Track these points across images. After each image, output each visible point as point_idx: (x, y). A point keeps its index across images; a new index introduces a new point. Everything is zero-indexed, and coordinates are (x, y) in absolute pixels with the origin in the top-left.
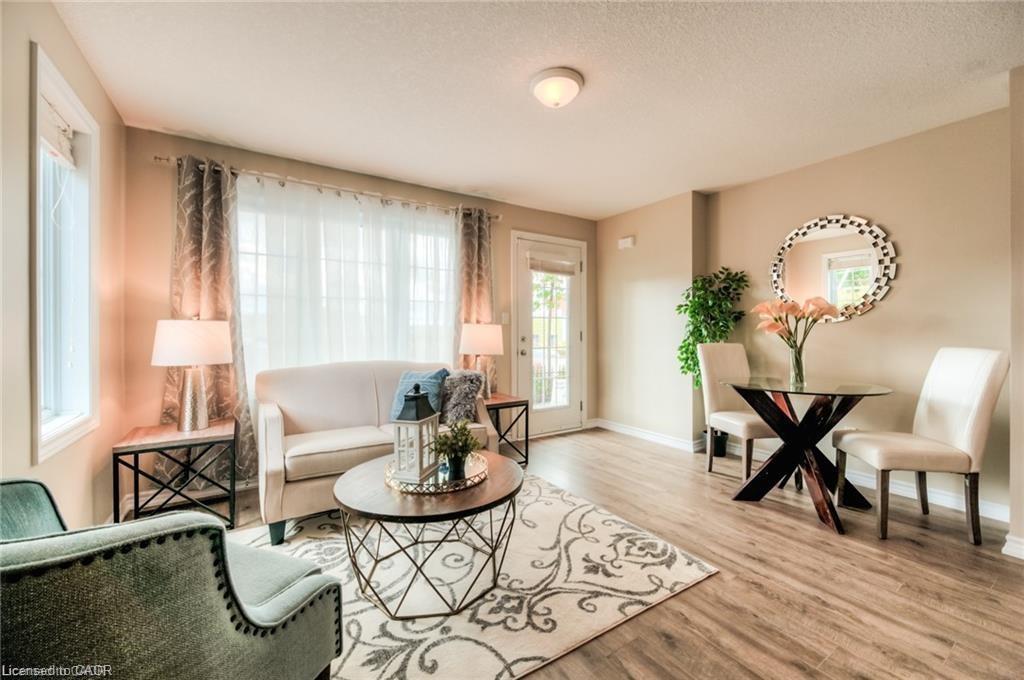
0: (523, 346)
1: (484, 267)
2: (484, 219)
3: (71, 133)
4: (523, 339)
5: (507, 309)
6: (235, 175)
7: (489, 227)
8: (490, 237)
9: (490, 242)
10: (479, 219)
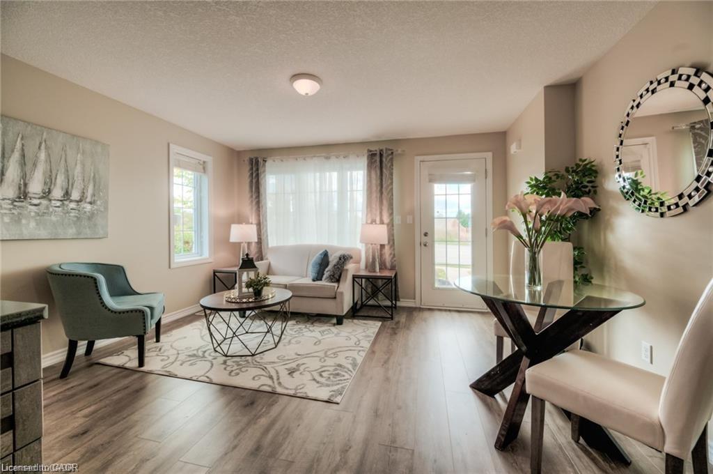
0: (425, 239)
1: (384, 186)
2: (384, 155)
3: (202, 163)
4: (426, 234)
5: (412, 212)
6: (266, 161)
7: (392, 159)
8: (392, 165)
9: (392, 169)
10: (381, 155)
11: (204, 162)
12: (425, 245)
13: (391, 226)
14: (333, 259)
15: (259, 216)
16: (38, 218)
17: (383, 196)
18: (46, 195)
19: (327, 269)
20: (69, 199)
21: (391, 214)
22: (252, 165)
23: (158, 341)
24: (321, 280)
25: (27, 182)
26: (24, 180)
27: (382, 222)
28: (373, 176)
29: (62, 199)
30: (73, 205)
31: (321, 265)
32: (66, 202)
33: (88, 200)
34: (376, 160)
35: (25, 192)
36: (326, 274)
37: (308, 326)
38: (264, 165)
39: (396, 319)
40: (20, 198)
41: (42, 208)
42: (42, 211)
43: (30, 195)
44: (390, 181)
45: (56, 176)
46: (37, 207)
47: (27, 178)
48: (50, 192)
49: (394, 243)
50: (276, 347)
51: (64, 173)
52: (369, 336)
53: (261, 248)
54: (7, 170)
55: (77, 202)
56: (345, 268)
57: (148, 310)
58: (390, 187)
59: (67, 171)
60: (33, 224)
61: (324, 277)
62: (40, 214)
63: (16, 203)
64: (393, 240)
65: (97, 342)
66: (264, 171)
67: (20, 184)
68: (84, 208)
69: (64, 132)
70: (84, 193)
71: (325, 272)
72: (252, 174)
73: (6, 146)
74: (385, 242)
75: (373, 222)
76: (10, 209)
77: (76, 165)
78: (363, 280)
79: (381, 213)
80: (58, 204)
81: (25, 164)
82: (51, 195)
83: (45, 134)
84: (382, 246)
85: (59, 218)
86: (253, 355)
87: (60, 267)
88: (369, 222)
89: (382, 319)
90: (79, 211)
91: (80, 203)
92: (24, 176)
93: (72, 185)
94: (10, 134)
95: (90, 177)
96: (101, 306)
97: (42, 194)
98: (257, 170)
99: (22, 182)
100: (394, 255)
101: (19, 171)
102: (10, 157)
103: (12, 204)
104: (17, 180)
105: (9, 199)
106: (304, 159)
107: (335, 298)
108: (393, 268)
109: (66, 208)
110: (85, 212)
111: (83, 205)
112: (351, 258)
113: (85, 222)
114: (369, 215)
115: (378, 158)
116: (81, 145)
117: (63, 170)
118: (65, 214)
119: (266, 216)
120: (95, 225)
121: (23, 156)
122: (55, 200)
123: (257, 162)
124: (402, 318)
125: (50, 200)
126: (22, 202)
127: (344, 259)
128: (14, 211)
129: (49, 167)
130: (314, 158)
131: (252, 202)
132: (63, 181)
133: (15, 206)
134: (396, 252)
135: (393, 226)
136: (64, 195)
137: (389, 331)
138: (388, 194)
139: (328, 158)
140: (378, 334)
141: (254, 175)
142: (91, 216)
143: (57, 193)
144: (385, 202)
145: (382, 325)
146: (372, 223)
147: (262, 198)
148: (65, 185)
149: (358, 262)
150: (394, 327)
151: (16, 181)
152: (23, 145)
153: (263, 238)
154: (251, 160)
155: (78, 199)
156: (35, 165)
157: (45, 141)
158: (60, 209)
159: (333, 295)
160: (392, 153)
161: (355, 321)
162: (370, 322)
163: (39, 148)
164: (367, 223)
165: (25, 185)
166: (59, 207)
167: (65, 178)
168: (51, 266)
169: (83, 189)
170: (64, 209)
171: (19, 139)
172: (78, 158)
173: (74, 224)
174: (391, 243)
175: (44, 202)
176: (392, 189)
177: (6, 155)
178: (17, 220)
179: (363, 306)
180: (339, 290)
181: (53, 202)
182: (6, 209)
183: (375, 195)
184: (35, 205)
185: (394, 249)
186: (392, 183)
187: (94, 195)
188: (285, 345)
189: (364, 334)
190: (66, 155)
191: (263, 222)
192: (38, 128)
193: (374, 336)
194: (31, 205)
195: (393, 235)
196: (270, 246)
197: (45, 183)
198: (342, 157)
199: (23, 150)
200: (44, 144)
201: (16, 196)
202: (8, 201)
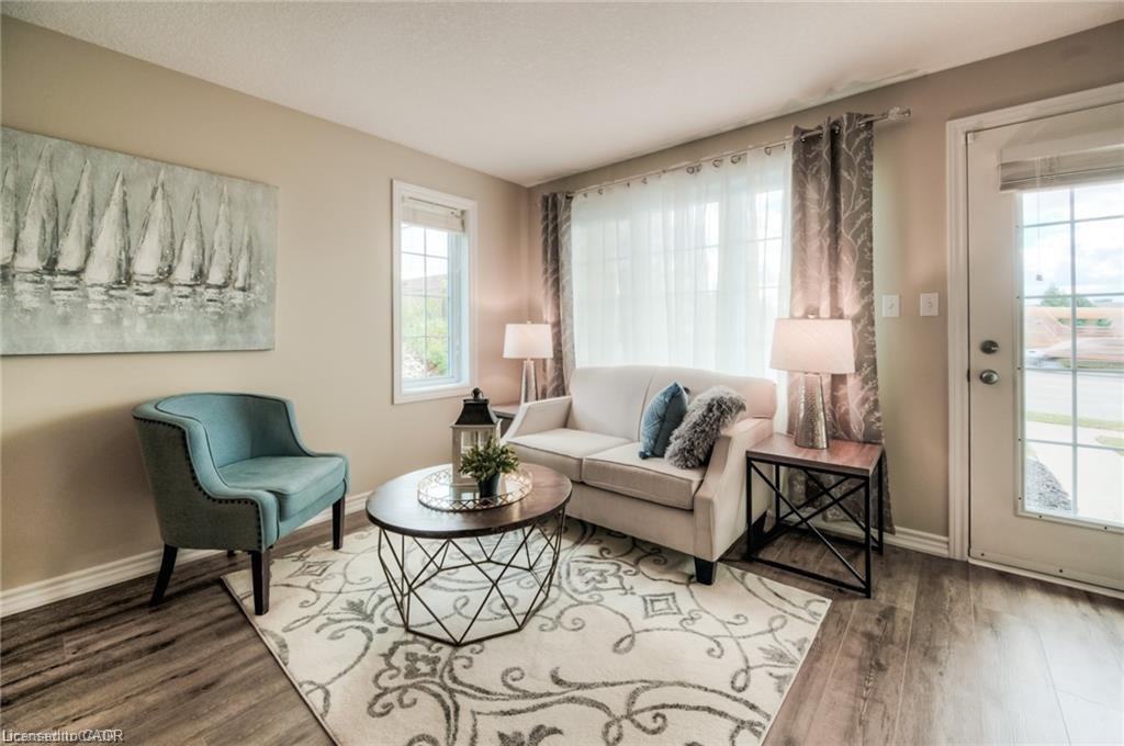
0: (984, 361)
1: (844, 217)
2: (845, 133)
3: (459, 214)
4: (989, 347)
5: (938, 285)
6: (571, 198)
7: (868, 141)
8: (871, 158)
9: (871, 168)
10: (834, 136)
11: (463, 212)
12: (987, 380)
13: (866, 321)
14: (695, 408)
15: (558, 307)
16: (150, 316)
17: (841, 243)
18: (165, 276)
19: (676, 432)
20: (205, 283)
21: (867, 291)
22: (547, 210)
23: (337, 546)
24: (662, 456)
25: (132, 255)
26: (127, 252)
27: (837, 314)
28: (812, 194)
29: (193, 283)
30: (211, 293)
31: (662, 419)
32: (198, 289)
33: (239, 284)
34: (818, 155)
35: (127, 273)
36: (675, 445)
37: (625, 567)
38: (568, 207)
39: (882, 597)
40: (120, 283)
41: (158, 299)
42: (158, 304)
43: (136, 278)
44: (861, 202)
45: (182, 245)
46: (149, 298)
47: (133, 248)
48: (170, 271)
49: (875, 371)
50: (520, 628)
51: (196, 239)
52: (782, 657)
53: (561, 370)
54: (97, 237)
55: (219, 287)
56: (723, 432)
57: (270, 500)
58: (863, 217)
59: (202, 234)
60: (141, 326)
61: (670, 450)
62: (155, 309)
63: (112, 292)
64: (874, 362)
65: (181, 551)
66: (569, 218)
67: (120, 260)
68: (231, 298)
69: (196, 169)
70: (231, 272)
71: (672, 438)
72: (546, 227)
73: (96, 196)
74: (847, 366)
75: (812, 312)
76: (103, 302)
77: (217, 223)
78: (782, 469)
79: (834, 290)
80: (187, 291)
81: (128, 226)
82: (172, 277)
83: (162, 172)
84: (838, 380)
85: (186, 317)
86: (457, 645)
87: (156, 408)
88: (799, 312)
89: (835, 587)
90: (222, 303)
91: (223, 290)
92: (127, 247)
93: (211, 259)
94: (104, 175)
95: (242, 243)
96: (191, 483)
97: (156, 276)
98: (555, 218)
99: (123, 257)
100: (876, 401)
101: (119, 237)
102: (103, 215)
103: (107, 292)
104: (114, 254)
105: (101, 285)
106: (644, 182)
107: (691, 511)
108: (871, 439)
109: (198, 299)
110: (234, 306)
111: (229, 292)
112: (741, 407)
113: (233, 323)
114: (799, 296)
115: (824, 148)
116: (225, 189)
117: (194, 233)
118: (196, 308)
119: (572, 307)
120: (251, 328)
121: (126, 212)
122: (180, 285)
123: (555, 205)
124: (904, 597)
125: (171, 286)
126: (123, 289)
127: (722, 410)
128: (109, 305)
129: (169, 230)
130: (664, 176)
131: (546, 280)
132: (193, 254)
133: (112, 296)
134: (882, 394)
135: (872, 323)
136: (196, 277)
137: (857, 646)
138: (855, 236)
139: (693, 170)
140: (817, 651)
141: (550, 228)
142: (245, 313)
143: (184, 273)
144: (846, 260)
145: (831, 612)
146: (805, 317)
147: (563, 271)
148: (198, 259)
149: (769, 415)
150: (877, 631)
151: (112, 255)
152: (125, 194)
153: (565, 350)
154: (546, 199)
155: (221, 282)
156: (145, 226)
157: (163, 186)
158: (189, 300)
159: (686, 503)
160: (870, 124)
161: (751, 578)
162: (797, 594)
163: (153, 197)
164: (792, 317)
165: (129, 260)
166: (186, 297)
167: (198, 246)
168: (140, 404)
169: (230, 265)
170: (195, 301)
171: (118, 184)
172: (221, 213)
173: (215, 326)
174: (866, 371)
175: (161, 289)
176: (870, 220)
177: (97, 212)
178: (115, 320)
179: (782, 527)
180: (700, 493)
181: (175, 288)
182: (95, 301)
183: (817, 242)
184: (146, 294)
185: (876, 388)
186: (868, 207)
187: (249, 275)
188: (541, 629)
189: (767, 641)
190: (199, 207)
191: (564, 320)
192: (152, 163)
193: (801, 659)
194: (138, 294)
195: (872, 348)
196: (578, 366)
197: (162, 256)
198: (727, 161)
199: (125, 202)
200: (160, 189)
201: (112, 279)
202: (99, 288)
